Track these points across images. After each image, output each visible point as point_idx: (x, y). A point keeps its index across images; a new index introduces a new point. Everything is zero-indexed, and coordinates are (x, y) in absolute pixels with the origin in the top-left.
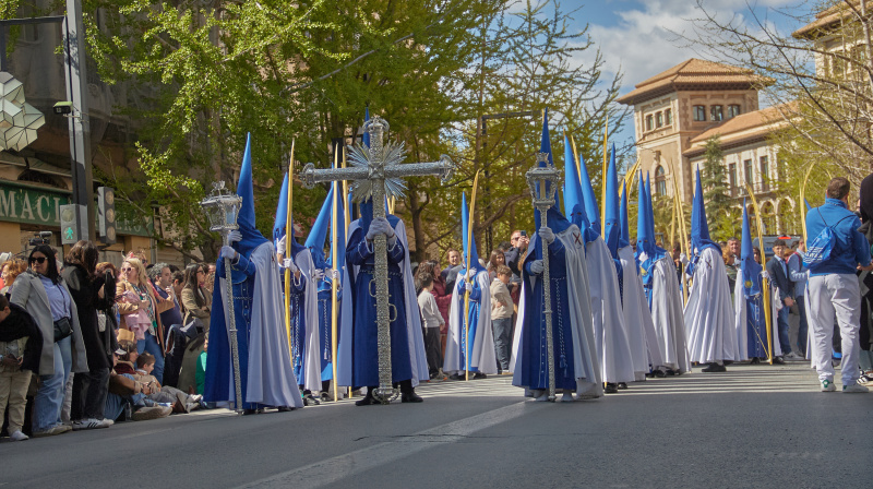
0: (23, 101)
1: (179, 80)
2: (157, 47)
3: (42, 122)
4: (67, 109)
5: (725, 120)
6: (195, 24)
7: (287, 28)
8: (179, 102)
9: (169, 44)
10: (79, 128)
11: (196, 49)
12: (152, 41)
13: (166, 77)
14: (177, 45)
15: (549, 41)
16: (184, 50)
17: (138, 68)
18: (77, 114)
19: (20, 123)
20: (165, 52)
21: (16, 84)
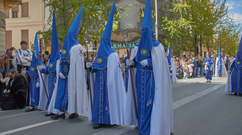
1: (171, 30)
2: (168, 26)
4: (155, 35)
6: (173, 22)
7: (187, 22)
8: (171, 34)
9: (170, 25)
10: (157, 37)
11: (173, 26)
12: (167, 25)
14: (171, 26)
15: (232, 20)
16: (172, 26)
17: (165, 29)
18: (157, 35)
20: (169, 27)
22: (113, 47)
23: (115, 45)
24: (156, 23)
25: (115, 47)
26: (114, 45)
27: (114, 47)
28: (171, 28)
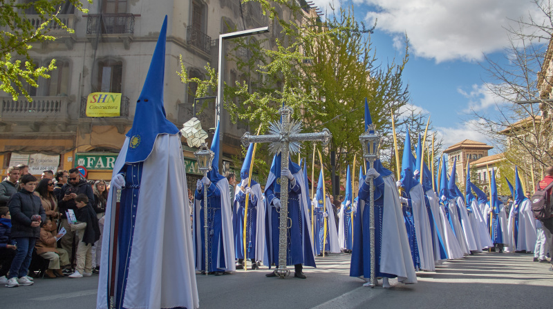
0: (200, 128)
2: (249, 108)
3: (207, 137)
5: (477, 159)
9: (254, 107)
13: (252, 118)
17: (243, 117)
19: (197, 136)
21: (198, 121)
22: (105, 164)
23: (111, 160)
24: (218, 100)
25: (110, 165)
26: (108, 159)
27: (108, 166)
28: (259, 115)
